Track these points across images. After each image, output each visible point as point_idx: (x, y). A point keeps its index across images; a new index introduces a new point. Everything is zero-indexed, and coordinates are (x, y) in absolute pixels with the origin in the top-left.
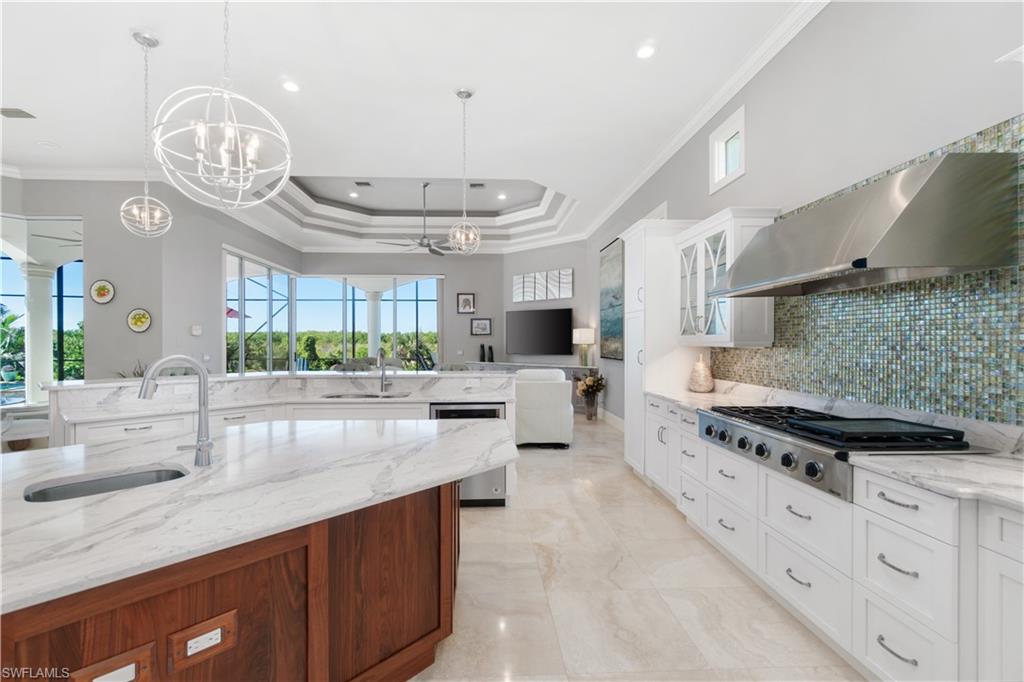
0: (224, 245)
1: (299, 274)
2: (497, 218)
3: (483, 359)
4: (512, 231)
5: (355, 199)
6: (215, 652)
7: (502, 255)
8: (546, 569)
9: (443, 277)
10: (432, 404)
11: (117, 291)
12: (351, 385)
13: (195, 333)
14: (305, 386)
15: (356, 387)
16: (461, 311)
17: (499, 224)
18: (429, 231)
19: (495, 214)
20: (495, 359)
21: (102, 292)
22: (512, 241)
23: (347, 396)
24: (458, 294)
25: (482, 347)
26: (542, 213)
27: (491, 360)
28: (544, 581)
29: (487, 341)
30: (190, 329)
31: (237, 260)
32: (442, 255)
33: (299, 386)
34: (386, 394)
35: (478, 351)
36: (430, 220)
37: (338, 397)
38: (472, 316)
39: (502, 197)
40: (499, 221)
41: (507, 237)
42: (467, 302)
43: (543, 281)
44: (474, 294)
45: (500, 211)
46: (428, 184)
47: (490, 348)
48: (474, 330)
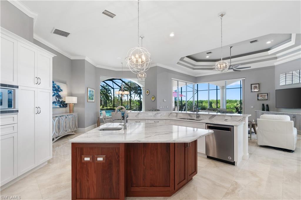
0: (172, 78)
1: (195, 83)
2: (269, 52)
3: (263, 110)
4: (278, 55)
5: (208, 58)
6: (101, 162)
7: (274, 66)
8: (231, 191)
9: (244, 79)
10: (207, 124)
11: (150, 93)
12: (188, 116)
13: (164, 101)
14: (177, 115)
15: (190, 117)
16: (253, 91)
17: (269, 54)
18: (232, 64)
19: (268, 50)
20: (269, 110)
21: (147, 92)
22: (278, 60)
23: (186, 119)
24: (251, 85)
25: (263, 105)
26: (294, 44)
27: (268, 110)
28: (226, 194)
29: (266, 103)
30: (163, 100)
31: (177, 81)
32: (240, 71)
33: (176, 115)
34: (197, 119)
35: (261, 107)
36: (233, 60)
37: (184, 119)
38: (258, 93)
39: (269, 42)
40: (270, 52)
41: (276, 58)
42: (255, 87)
43: (297, 74)
44: (259, 84)
45: (270, 48)
46: (232, 47)
47: (267, 105)
48: (259, 98)
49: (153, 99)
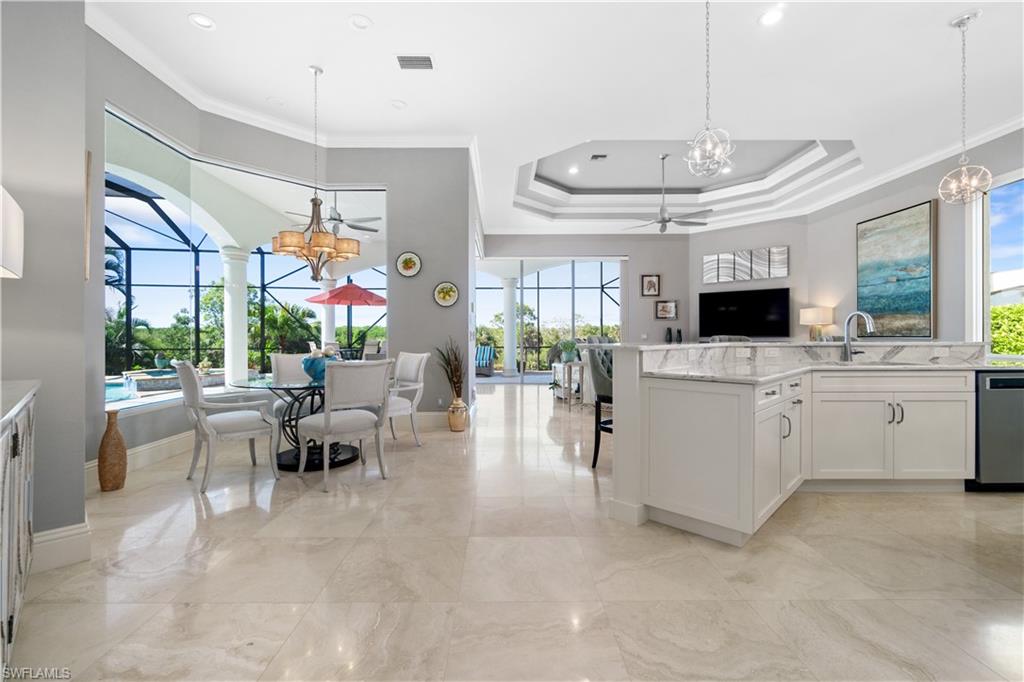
1: (484, 257)
2: (700, 195)
4: (715, 208)
7: (688, 235)
9: (626, 258)
11: (423, 263)
16: (646, 293)
17: (702, 201)
19: (698, 191)
20: (683, 341)
24: (643, 276)
25: (669, 330)
29: (675, 326)
35: (664, 333)
38: (658, 299)
40: (702, 198)
42: (652, 284)
43: (745, 263)
44: (659, 276)
45: (704, 187)
46: (667, 155)
47: (679, 332)
48: (659, 313)
49: (447, 297)
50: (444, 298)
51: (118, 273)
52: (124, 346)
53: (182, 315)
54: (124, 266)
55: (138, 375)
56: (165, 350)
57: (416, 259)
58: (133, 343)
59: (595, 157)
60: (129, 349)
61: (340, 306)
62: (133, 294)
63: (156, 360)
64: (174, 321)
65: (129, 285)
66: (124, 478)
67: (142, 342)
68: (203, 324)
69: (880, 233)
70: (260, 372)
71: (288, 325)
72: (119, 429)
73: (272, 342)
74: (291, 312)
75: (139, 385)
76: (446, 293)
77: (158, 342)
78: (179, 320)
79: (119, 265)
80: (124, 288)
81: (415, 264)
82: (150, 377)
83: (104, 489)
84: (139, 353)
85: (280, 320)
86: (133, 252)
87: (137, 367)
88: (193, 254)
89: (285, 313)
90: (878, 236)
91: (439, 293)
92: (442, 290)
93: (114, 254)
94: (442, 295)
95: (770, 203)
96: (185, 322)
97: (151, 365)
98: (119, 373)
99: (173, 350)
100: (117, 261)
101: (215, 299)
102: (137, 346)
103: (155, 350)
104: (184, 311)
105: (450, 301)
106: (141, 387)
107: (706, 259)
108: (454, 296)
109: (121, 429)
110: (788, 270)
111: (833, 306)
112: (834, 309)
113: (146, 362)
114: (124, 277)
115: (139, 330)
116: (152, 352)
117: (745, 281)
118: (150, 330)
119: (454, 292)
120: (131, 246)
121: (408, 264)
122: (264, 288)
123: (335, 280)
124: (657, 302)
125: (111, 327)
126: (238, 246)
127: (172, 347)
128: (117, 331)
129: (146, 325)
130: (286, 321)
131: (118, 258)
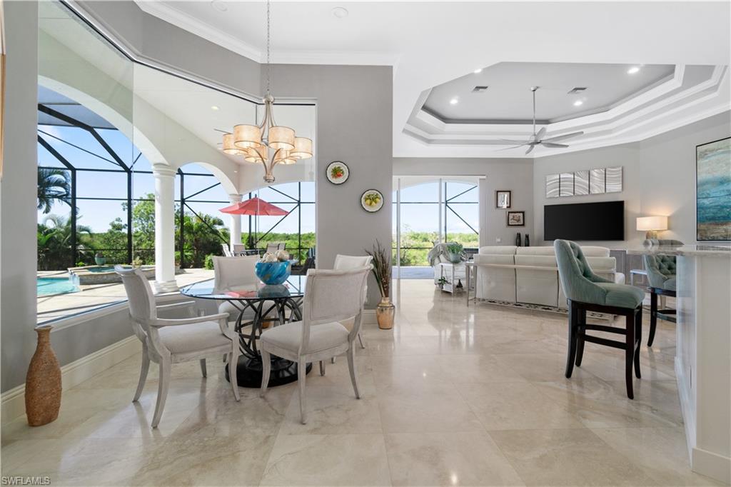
2: (549, 125)
3: (519, 244)
7: (533, 159)
9: (484, 177)
16: (500, 205)
24: (497, 192)
25: (519, 235)
27: (527, 245)
29: (522, 231)
35: (514, 238)
39: (578, 103)
40: (550, 128)
42: (504, 198)
43: (584, 181)
45: (553, 119)
47: (527, 237)
48: (510, 221)
49: (373, 203)
50: (371, 204)
51: (66, 189)
52: (70, 247)
53: (116, 223)
54: (70, 184)
55: (82, 271)
56: (103, 250)
57: (344, 168)
58: (78, 245)
59: (478, 88)
60: (75, 249)
61: (245, 215)
62: (77, 206)
63: (96, 259)
64: (110, 228)
65: (74, 198)
66: (57, 408)
67: (86, 244)
68: (134, 230)
69: (723, 153)
70: (181, 268)
71: (202, 231)
72: (51, 349)
73: (189, 244)
74: (204, 220)
75: (81, 280)
76: (373, 199)
77: (98, 244)
78: (114, 226)
79: (66, 183)
80: (70, 201)
81: (343, 173)
82: (91, 273)
83: (32, 423)
84: (83, 252)
85: (195, 227)
86: (77, 171)
87: (81, 263)
88: (126, 174)
89: (200, 222)
90: (722, 156)
91: (366, 199)
92: (368, 197)
93: (62, 174)
94: (368, 201)
95: (609, 132)
96: (119, 228)
97: (91, 262)
98: (65, 269)
99: (110, 250)
100: (64, 180)
101: (142, 211)
102: (81, 247)
103: (95, 250)
104: (119, 220)
105: (375, 207)
106: (84, 281)
107: (549, 178)
108: (380, 202)
109: (55, 347)
110: (622, 186)
111: (668, 215)
112: (669, 218)
113: (88, 260)
114: (71, 192)
115: (83, 235)
116: (93, 252)
117: (583, 195)
118: (91, 235)
119: (380, 198)
120: (76, 167)
121: (337, 173)
122: (183, 201)
123: (241, 195)
124: (509, 212)
125: (61, 232)
126: (167, 163)
127: (108, 247)
128: (65, 235)
129: (88, 231)
130: (200, 228)
131: (65, 178)
